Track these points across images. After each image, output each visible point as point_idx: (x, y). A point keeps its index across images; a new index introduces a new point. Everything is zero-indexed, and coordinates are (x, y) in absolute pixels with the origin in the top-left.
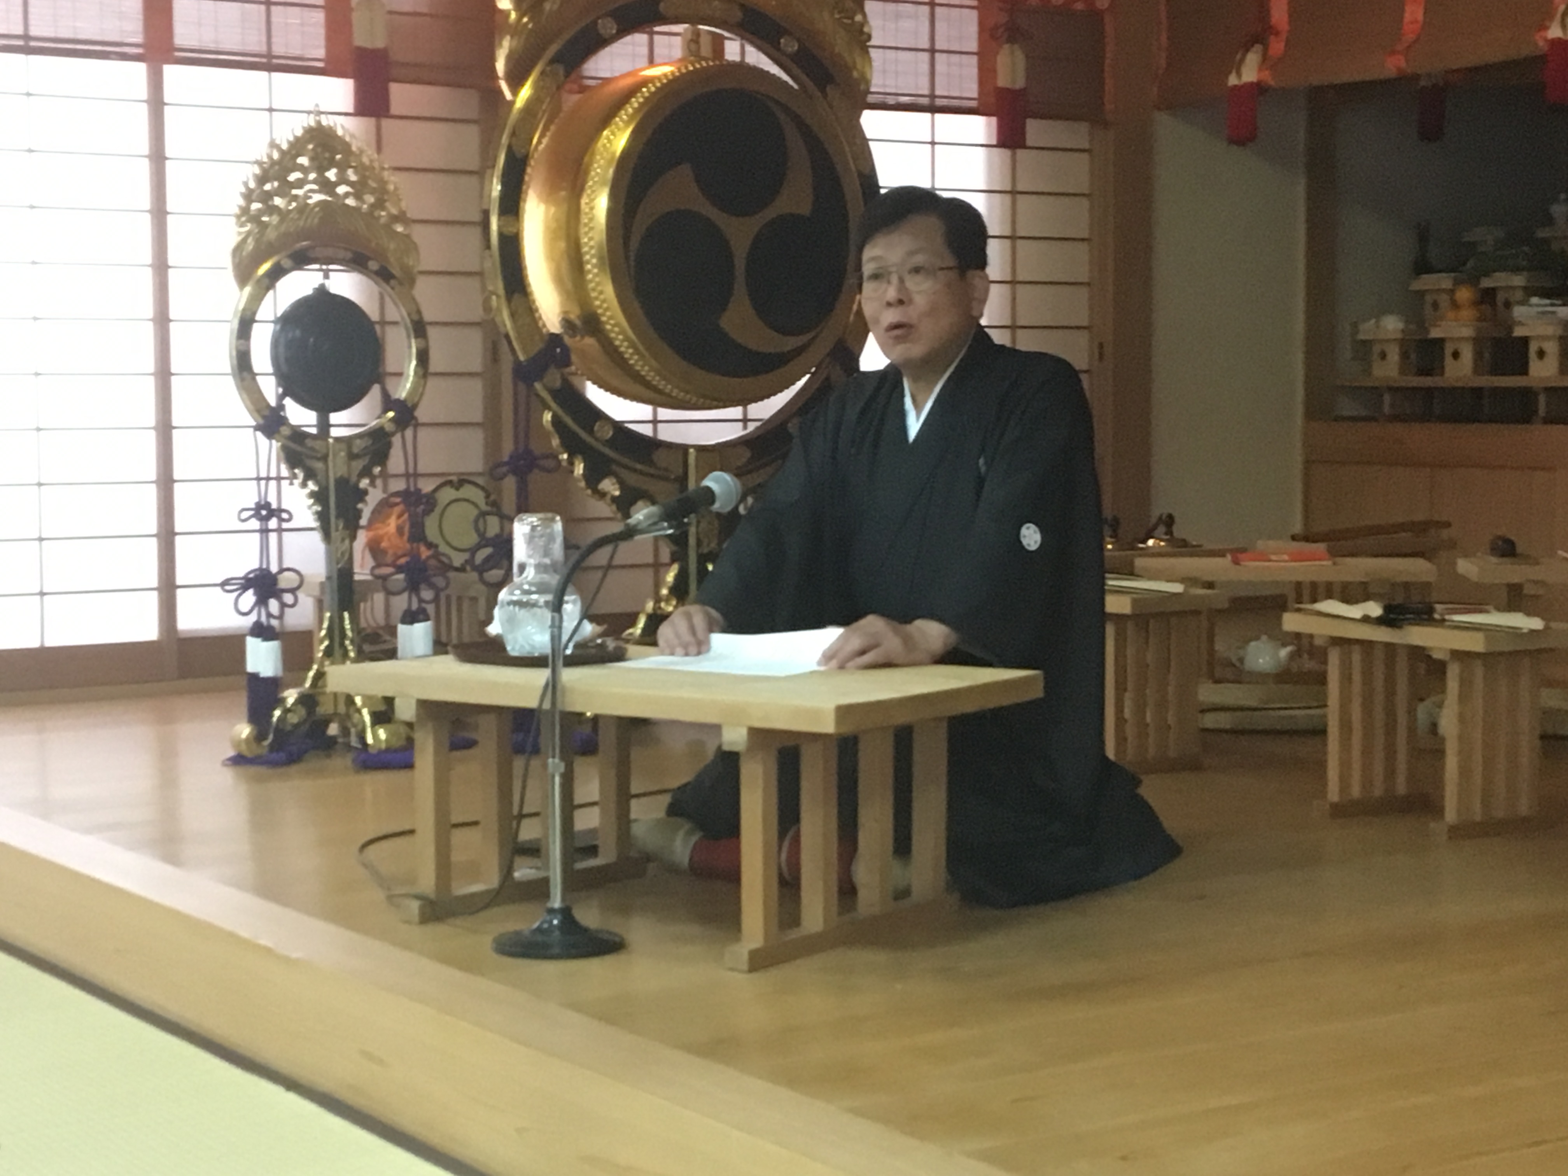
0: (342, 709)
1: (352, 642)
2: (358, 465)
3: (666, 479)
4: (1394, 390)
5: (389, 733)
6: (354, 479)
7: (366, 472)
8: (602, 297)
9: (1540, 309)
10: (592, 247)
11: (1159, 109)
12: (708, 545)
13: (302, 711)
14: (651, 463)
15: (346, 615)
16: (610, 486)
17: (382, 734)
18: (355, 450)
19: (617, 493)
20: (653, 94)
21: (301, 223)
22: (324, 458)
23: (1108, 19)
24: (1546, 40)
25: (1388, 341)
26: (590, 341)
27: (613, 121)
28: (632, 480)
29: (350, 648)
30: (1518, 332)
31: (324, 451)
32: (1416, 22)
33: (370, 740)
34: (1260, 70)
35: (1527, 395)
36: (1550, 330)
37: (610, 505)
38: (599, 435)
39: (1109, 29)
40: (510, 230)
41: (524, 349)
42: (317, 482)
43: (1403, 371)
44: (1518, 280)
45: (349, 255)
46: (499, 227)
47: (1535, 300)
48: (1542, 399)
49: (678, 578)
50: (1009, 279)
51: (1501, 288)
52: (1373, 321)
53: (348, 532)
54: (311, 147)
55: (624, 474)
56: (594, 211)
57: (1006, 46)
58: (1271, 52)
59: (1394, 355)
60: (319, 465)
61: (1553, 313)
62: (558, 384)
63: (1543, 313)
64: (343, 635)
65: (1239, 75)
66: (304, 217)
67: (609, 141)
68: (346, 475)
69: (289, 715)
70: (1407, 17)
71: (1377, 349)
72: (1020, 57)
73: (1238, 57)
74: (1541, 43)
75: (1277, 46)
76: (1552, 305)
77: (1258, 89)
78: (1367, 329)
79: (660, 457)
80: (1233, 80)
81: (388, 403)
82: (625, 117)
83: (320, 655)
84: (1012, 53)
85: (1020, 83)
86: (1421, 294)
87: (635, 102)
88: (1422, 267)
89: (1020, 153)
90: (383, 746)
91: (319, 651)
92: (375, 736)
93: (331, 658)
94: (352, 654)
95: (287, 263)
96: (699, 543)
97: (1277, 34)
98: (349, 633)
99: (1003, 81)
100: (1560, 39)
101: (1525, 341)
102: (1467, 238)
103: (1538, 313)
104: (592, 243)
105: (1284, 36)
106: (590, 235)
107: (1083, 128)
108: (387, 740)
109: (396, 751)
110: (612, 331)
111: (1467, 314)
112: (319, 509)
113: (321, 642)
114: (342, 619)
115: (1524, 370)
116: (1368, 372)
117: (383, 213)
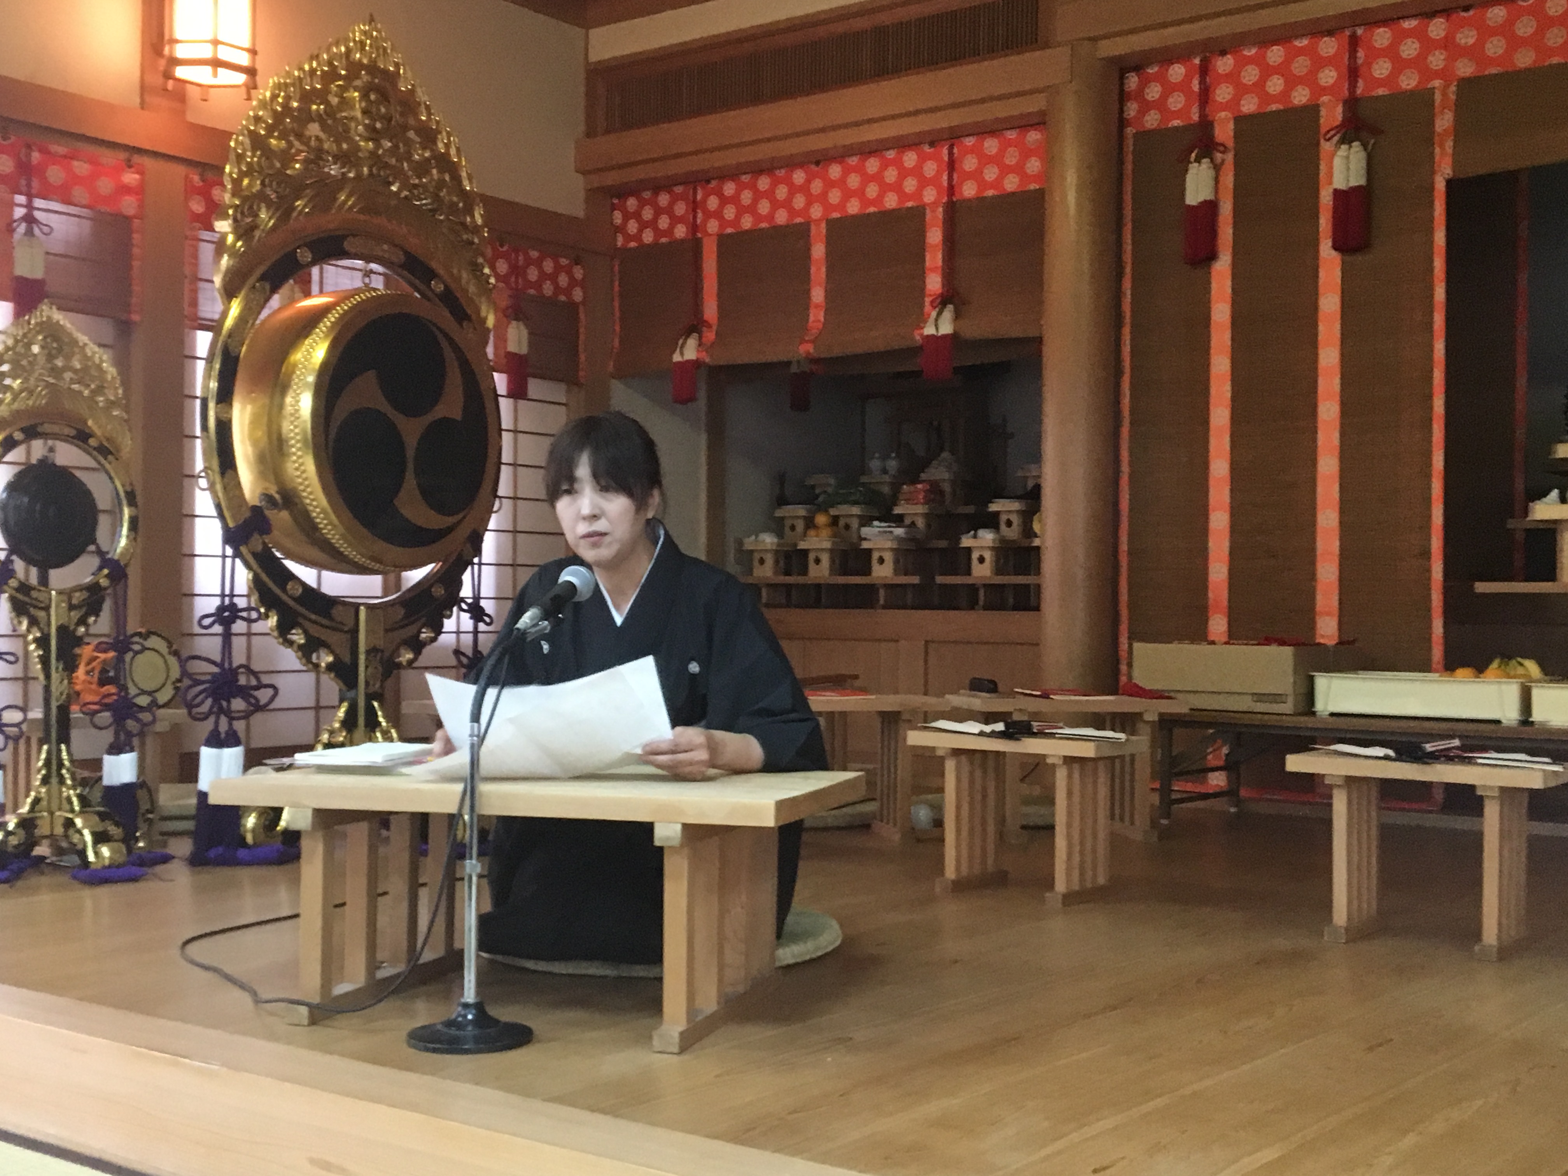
0: (59, 830)
1: (68, 770)
2: (75, 615)
3: (341, 631)
4: (770, 586)
5: (112, 851)
6: (72, 627)
7: (82, 621)
8: (304, 476)
9: (881, 529)
10: (297, 434)
11: (613, 378)
12: (374, 685)
13: (22, 833)
14: (329, 616)
15: (63, 747)
16: (298, 637)
17: (105, 851)
18: (75, 601)
19: (302, 641)
20: (346, 312)
21: (30, 403)
22: (47, 609)
23: (581, 309)
24: (922, 335)
25: (766, 551)
26: (285, 515)
27: (314, 332)
28: (314, 631)
29: (67, 776)
30: (865, 545)
31: (47, 601)
32: (819, 321)
33: (91, 857)
34: (698, 351)
35: (872, 589)
36: (889, 544)
37: (296, 652)
38: (290, 592)
39: (582, 316)
40: (224, 416)
41: (233, 517)
42: (41, 630)
43: (776, 573)
44: (856, 510)
45: (73, 432)
46: (216, 413)
47: (876, 523)
48: (882, 592)
49: (347, 713)
50: (511, 495)
51: (842, 516)
52: (753, 537)
53: (66, 673)
54: (40, 337)
55: (307, 624)
56: (300, 404)
57: (514, 323)
58: (704, 340)
59: (769, 560)
60: (41, 614)
61: (891, 532)
62: (260, 548)
63: (885, 532)
64: (61, 765)
65: (682, 354)
66: (33, 398)
67: (312, 347)
68: (66, 624)
69: (11, 838)
70: (812, 318)
71: (757, 556)
72: (525, 332)
73: (681, 342)
74: (918, 338)
75: (710, 336)
76: (889, 527)
77: (696, 364)
78: (749, 543)
79: (337, 612)
80: (677, 358)
81: (106, 562)
82: (324, 329)
83: (38, 783)
84: (518, 328)
85: (524, 350)
86: (782, 519)
87: (332, 317)
88: (782, 501)
89: (522, 403)
90: (107, 862)
91: (36, 780)
92: (97, 854)
93: (47, 786)
94: (69, 782)
95: (18, 436)
96: (367, 683)
97: (710, 326)
98: (67, 763)
99: (512, 347)
100: (933, 335)
101: (869, 551)
102: (811, 482)
103: (879, 532)
104: (297, 431)
105: (715, 328)
106: (296, 423)
107: (563, 387)
108: (111, 858)
109: (119, 866)
110: (311, 505)
111: (825, 533)
112: (41, 653)
113: (39, 771)
114: (59, 751)
115: (867, 571)
116: (750, 572)
117: (101, 399)
